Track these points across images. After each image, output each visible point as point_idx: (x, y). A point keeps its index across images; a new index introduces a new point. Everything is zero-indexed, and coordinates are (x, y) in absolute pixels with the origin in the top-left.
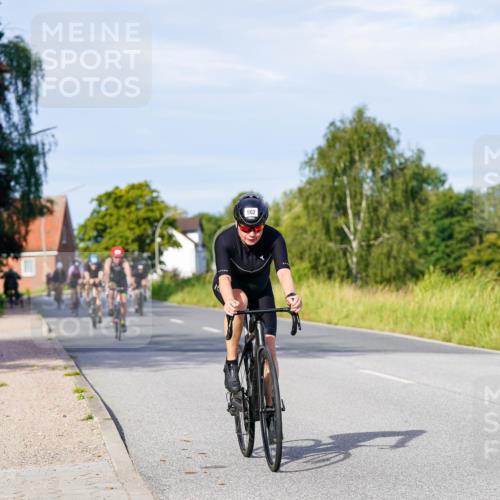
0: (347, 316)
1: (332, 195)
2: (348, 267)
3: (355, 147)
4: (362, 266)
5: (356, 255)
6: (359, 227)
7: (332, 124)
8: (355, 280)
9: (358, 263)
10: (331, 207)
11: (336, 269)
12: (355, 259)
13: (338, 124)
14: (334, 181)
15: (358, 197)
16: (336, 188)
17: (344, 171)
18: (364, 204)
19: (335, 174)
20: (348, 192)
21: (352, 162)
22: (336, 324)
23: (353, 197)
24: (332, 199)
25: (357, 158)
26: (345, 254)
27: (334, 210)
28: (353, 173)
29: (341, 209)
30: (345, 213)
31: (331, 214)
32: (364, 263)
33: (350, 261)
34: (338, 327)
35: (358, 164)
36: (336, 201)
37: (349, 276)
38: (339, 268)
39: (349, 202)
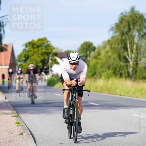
0: (128, 93)
1: (122, 43)
2: (128, 73)
3: (130, 23)
4: (134, 72)
5: (132, 67)
6: (133, 56)
7: (122, 14)
8: (131, 78)
9: (132, 71)
10: (121, 48)
11: (123, 73)
12: (131, 69)
13: (124, 14)
14: (122, 37)
15: (133, 43)
16: (123, 40)
17: (127, 33)
18: (135, 46)
19: (123, 34)
20: (128, 42)
21: (130, 29)
22: (123, 96)
23: (130, 44)
24: (122, 45)
25: (132, 27)
26: (127, 67)
27: (122, 49)
28: (130, 34)
29: (125, 48)
30: (127, 50)
31: (122, 51)
32: (135, 71)
33: (129, 70)
34: (124, 97)
35: (132, 30)
36: (123, 45)
37: (129, 76)
38: (125, 73)
39: (128, 46)
